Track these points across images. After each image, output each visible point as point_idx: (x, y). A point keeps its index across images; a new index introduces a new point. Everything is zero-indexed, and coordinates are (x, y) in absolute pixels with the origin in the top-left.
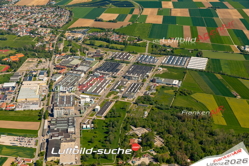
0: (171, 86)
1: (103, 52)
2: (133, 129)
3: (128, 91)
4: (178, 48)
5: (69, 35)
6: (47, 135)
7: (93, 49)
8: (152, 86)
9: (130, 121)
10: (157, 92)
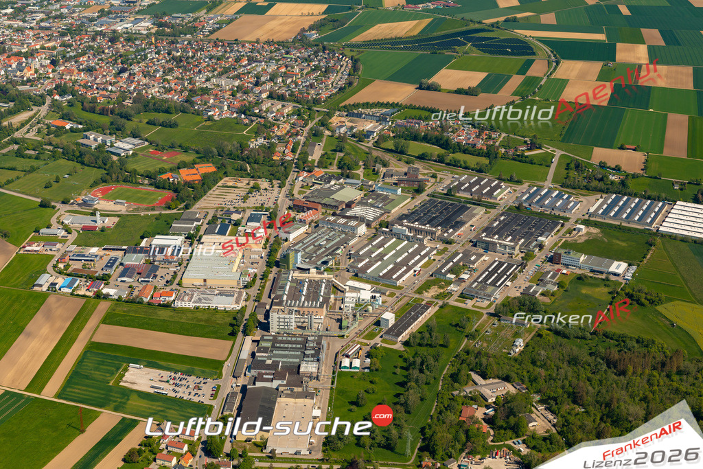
0: (604, 276)
1: (427, 174)
2: (477, 381)
3: (480, 280)
4: (643, 176)
5: (340, 122)
6: (245, 375)
7: (402, 163)
8: (549, 272)
9: (472, 359)
10: (561, 290)
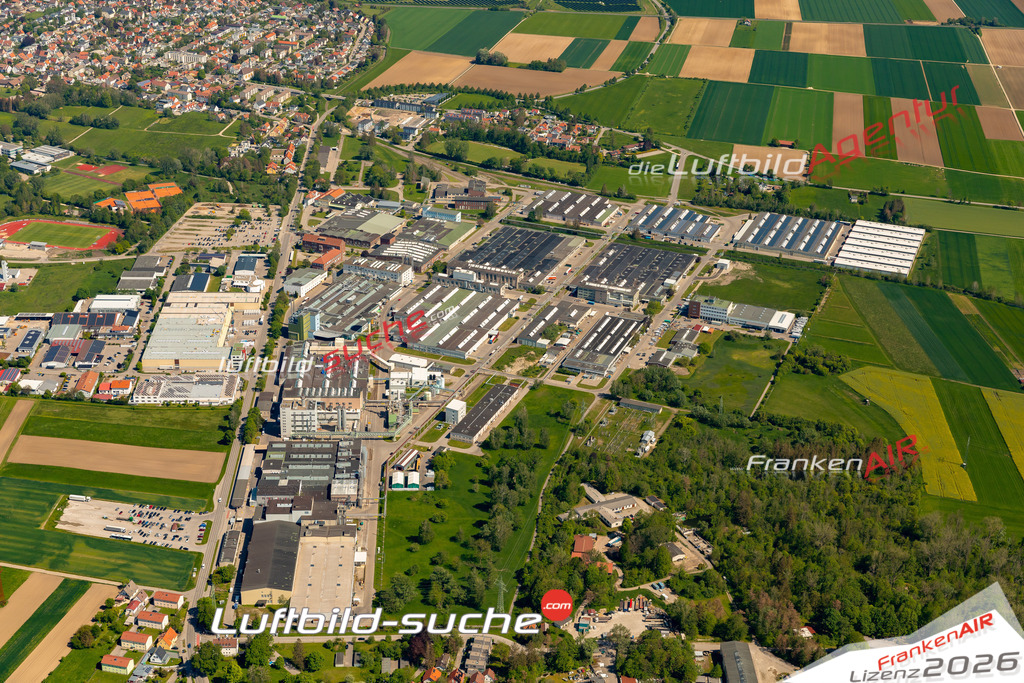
0: (762, 334)
1: (497, 190)
2: (592, 496)
3: (586, 346)
4: (806, 185)
5: (364, 115)
6: (248, 504)
7: (459, 174)
8: (684, 331)
9: (583, 464)
10: (704, 356)
